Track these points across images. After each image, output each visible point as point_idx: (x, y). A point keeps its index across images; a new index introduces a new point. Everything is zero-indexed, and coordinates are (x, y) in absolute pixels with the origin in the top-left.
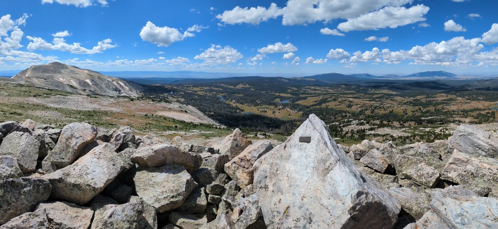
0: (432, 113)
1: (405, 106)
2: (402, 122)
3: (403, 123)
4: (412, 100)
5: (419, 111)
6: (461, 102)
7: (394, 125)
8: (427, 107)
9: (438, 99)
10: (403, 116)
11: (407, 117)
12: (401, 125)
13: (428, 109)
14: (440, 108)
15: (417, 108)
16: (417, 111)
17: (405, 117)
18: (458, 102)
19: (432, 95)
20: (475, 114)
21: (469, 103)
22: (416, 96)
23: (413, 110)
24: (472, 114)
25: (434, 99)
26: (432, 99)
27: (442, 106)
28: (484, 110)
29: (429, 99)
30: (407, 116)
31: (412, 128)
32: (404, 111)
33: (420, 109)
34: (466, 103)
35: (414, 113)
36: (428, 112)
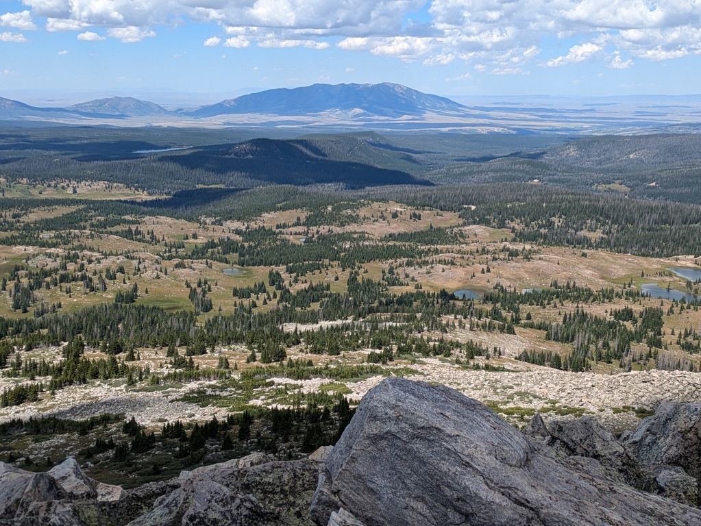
0: (336, 301)
1: (199, 265)
2: (182, 351)
3: (191, 353)
4: (238, 232)
5: (271, 289)
6: (484, 251)
7: (142, 364)
8: (312, 268)
9: (367, 228)
10: (190, 318)
11: (210, 325)
12: (179, 363)
13: (315, 278)
14: (376, 278)
15: (261, 273)
16: (261, 288)
17: (202, 320)
18: (473, 247)
19: (337, 209)
20: (554, 314)
21: (528, 257)
22: (259, 211)
23: (242, 284)
24: (540, 314)
25: (349, 228)
26: (337, 230)
27: (386, 265)
28: (607, 296)
29: (324, 229)
30: (210, 316)
31: (236, 376)
32: (193, 294)
33: (275, 279)
34: (514, 254)
35: (246, 302)
36: (315, 293)
